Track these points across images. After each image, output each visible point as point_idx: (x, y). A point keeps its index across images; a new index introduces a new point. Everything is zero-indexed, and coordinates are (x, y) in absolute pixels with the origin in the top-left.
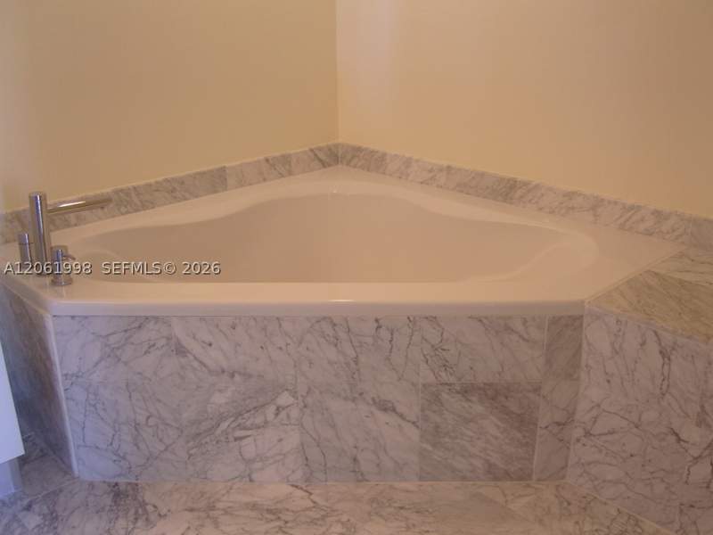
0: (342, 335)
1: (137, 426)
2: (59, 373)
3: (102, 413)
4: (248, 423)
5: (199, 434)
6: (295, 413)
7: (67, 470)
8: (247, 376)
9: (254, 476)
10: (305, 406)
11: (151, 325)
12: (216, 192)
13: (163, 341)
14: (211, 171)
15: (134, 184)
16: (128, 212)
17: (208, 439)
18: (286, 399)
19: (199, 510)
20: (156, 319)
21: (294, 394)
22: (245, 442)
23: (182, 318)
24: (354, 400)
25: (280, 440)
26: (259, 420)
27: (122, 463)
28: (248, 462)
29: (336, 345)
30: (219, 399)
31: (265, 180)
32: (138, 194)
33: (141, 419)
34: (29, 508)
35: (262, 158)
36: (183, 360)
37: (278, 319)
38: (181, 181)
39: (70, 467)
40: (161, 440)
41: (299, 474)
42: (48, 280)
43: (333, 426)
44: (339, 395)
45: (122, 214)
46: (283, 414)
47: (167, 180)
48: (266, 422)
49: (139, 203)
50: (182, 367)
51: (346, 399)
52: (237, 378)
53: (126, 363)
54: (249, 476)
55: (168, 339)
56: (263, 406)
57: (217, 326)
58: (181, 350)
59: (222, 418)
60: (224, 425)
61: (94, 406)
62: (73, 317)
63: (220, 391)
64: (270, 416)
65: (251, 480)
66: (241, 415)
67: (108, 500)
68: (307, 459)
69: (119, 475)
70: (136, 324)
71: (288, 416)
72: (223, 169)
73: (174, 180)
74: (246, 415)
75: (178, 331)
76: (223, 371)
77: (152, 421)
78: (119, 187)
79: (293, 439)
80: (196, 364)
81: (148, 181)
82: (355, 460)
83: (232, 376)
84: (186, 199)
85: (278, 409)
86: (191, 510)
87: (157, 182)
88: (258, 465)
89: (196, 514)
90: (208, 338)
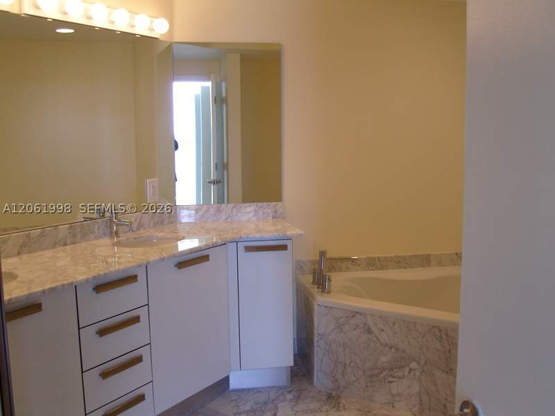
0: (444, 337)
1: (345, 366)
2: (316, 333)
3: (331, 356)
4: (395, 375)
5: (372, 376)
6: (418, 374)
7: (311, 382)
8: (397, 350)
9: (395, 405)
10: (423, 371)
11: (358, 316)
12: (423, 267)
13: (362, 325)
14: (422, 255)
15: (379, 256)
16: (373, 270)
17: (375, 379)
18: (414, 365)
19: (363, 411)
20: (361, 314)
21: (418, 363)
22: (393, 384)
23: (372, 315)
24: (447, 372)
25: (409, 387)
26: (400, 374)
27: (336, 383)
28: (393, 396)
29: (440, 341)
30: (384, 359)
31: (454, 264)
32: (380, 261)
33: (348, 362)
34: (290, 392)
35: (454, 252)
36: (370, 336)
37: (415, 323)
38: (404, 258)
39: (313, 382)
40: (354, 375)
41: (417, 408)
42: (320, 290)
43: (436, 385)
44: (440, 368)
45: (370, 270)
46: (412, 373)
47: (396, 256)
48: (404, 376)
49: (379, 266)
50: (370, 340)
51: (443, 371)
52: (393, 349)
53: (345, 333)
54: (393, 404)
55: (365, 324)
56: (403, 367)
57: (386, 322)
58: (369, 331)
59: (383, 369)
60: (384, 373)
61: (328, 352)
62: (326, 307)
63: (384, 355)
64: (406, 373)
65: (393, 406)
66: (392, 369)
67: (324, 398)
68: (421, 400)
69: (334, 390)
70: (352, 315)
71: (415, 375)
72: (429, 255)
73: (400, 257)
74: (395, 370)
75: (370, 321)
76: (387, 345)
77: (352, 364)
78: (371, 256)
79: (416, 388)
80: (375, 339)
81: (386, 255)
82: (445, 406)
83: (391, 348)
84: (406, 268)
85: (410, 370)
86: (359, 410)
87: (391, 257)
88: (397, 399)
89: (361, 412)
90: (382, 327)
